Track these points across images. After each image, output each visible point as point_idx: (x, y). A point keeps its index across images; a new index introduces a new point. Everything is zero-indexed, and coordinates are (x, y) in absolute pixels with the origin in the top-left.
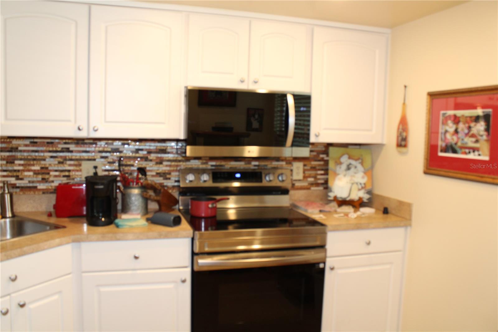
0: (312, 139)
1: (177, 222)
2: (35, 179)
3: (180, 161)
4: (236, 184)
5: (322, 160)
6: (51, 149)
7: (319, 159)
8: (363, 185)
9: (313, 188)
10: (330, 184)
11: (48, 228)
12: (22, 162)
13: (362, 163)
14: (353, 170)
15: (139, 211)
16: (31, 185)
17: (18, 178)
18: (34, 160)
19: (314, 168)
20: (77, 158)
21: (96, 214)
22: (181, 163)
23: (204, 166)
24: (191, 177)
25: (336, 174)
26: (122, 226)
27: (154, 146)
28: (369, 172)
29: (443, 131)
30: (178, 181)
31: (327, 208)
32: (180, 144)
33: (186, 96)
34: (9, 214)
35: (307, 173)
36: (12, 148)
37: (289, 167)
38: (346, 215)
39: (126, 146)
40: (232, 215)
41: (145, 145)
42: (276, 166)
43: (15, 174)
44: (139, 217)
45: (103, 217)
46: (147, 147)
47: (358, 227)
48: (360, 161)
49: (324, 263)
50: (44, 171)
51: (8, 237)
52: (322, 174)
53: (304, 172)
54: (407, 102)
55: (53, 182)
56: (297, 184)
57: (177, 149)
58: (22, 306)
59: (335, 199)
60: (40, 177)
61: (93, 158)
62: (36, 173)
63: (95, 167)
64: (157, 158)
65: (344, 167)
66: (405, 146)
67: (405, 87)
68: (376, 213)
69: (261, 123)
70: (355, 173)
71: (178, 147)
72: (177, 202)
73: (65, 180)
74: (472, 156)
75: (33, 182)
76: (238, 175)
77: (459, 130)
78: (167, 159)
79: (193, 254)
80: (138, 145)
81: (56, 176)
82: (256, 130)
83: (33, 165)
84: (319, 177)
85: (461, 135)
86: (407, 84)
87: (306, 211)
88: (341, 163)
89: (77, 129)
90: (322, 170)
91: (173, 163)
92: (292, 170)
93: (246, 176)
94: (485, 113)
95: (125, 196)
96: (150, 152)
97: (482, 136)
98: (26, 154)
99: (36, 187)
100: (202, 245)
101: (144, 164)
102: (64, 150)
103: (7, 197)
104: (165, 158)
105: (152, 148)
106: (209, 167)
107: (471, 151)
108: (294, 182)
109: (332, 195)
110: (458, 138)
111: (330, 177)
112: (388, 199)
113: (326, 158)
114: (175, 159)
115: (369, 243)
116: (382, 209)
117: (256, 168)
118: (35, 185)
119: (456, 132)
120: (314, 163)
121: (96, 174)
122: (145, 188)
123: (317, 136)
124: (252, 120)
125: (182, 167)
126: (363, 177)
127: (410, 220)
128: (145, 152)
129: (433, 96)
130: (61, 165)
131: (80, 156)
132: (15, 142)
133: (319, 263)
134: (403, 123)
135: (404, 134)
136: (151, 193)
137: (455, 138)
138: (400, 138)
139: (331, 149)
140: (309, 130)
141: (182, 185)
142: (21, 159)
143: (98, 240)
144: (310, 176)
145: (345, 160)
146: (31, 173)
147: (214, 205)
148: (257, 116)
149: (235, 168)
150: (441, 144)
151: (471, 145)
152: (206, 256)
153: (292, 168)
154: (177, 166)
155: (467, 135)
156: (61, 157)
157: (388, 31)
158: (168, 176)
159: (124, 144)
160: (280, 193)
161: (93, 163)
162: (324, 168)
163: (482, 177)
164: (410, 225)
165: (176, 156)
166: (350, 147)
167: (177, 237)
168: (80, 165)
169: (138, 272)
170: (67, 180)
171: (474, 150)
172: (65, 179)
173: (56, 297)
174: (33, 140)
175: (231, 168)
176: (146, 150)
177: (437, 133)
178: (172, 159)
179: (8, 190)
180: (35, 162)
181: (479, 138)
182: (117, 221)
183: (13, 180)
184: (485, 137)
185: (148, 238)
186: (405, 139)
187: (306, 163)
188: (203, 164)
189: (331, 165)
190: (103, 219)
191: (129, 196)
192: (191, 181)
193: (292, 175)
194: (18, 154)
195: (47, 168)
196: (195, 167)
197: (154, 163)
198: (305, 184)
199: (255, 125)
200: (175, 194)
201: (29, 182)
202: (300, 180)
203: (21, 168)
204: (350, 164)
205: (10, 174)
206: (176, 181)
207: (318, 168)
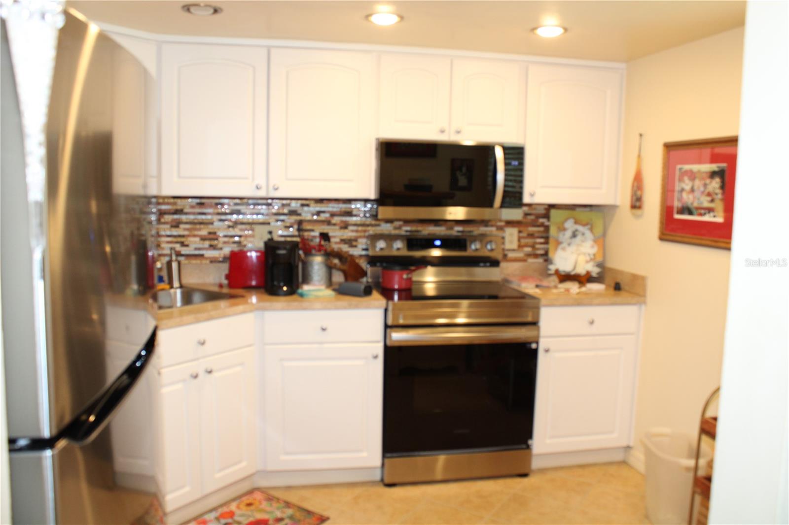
0: (526, 199)
1: (367, 292)
2: (201, 246)
3: (368, 225)
4: (436, 253)
5: (542, 225)
7: (538, 224)
8: (592, 257)
9: (531, 260)
10: (551, 255)
12: (188, 226)
13: (591, 230)
14: (579, 238)
15: (322, 282)
16: (197, 252)
17: (183, 244)
18: (201, 223)
19: (531, 235)
20: (250, 221)
21: (276, 283)
22: (369, 228)
23: (397, 232)
24: (381, 244)
25: (558, 243)
27: (338, 207)
28: (601, 240)
29: (680, 189)
30: (366, 249)
31: (545, 283)
32: (369, 206)
33: (377, 149)
34: (177, 284)
35: (523, 241)
36: (177, 210)
37: (500, 233)
38: (568, 290)
39: (306, 209)
40: (430, 289)
41: (327, 207)
42: (484, 232)
43: (180, 240)
44: (323, 287)
45: (284, 286)
46: (330, 209)
47: (578, 302)
48: (589, 226)
49: (537, 343)
50: (212, 236)
52: (541, 243)
53: (519, 240)
54: (643, 154)
55: (221, 249)
56: (511, 255)
57: (365, 212)
58: (210, 372)
59: (557, 272)
60: (207, 244)
61: (267, 221)
62: (203, 239)
63: (270, 233)
64: (342, 222)
65: (568, 234)
66: (640, 207)
67: (641, 135)
68: (607, 289)
69: (470, 180)
70: (583, 241)
71: (366, 209)
72: (364, 274)
73: (236, 248)
74: (707, 218)
75: (199, 249)
76: (438, 243)
77: (696, 188)
78: (353, 223)
79: (387, 327)
80: (319, 208)
81: (225, 243)
82: (462, 189)
83: (200, 229)
84: (538, 246)
85: (697, 194)
86: (642, 132)
87: (519, 285)
88: (565, 229)
90: (542, 237)
91: (360, 228)
92: (503, 238)
93: (448, 243)
94: (721, 169)
95: (306, 265)
96: (333, 215)
97: (716, 194)
98: (192, 217)
99: (202, 256)
100: (395, 317)
101: (325, 229)
102: (235, 212)
103: (175, 265)
104: (350, 222)
105: (335, 210)
106: (403, 233)
107: (707, 211)
108: (506, 252)
109: (552, 268)
110: (694, 198)
111: (551, 246)
112: (621, 273)
113: (547, 223)
114: (362, 223)
115: (592, 322)
116: (613, 285)
117: (459, 234)
118: (201, 252)
119: (692, 190)
120: (532, 229)
121: (272, 239)
122: (329, 254)
123: (532, 195)
124: (458, 174)
125: (371, 232)
126: (592, 247)
127: (644, 296)
128: (327, 215)
129: (670, 147)
130: (231, 229)
131: (253, 220)
132: (180, 203)
133: (530, 343)
134: (638, 180)
135: (639, 193)
136: (336, 261)
137: (691, 196)
138: (635, 198)
139: (553, 212)
140: (521, 188)
141: (371, 253)
142: (186, 223)
144: (526, 246)
145: (570, 225)
146: (197, 239)
147: (410, 276)
148: (464, 169)
149: (434, 234)
150: (677, 204)
151: (706, 204)
152: (400, 329)
153: (504, 235)
154: (365, 231)
155: (703, 193)
156: (231, 220)
157: (623, 66)
158: (354, 243)
159: (303, 205)
160: (488, 264)
161: (267, 228)
162: (544, 235)
163: (716, 242)
164: (645, 303)
165: (364, 219)
166: (578, 209)
167: (368, 307)
168: (253, 230)
169: (326, 346)
170: (238, 247)
171: (710, 210)
172: (235, 245)
173: (238, 369)
175: (429, 234)
176: (328, 212)
177: (673, 191)
178: (359, 223)
179: (175, 258)
180: (202, 226)
181: (715, 196)
182: (300, 291)
183: (178, 247)
184: (720, 196)
185: (337, 308)
186: (639, 199)
187: (522, 229)
188: (396, 228)
189: (553, 231)
190: (285, 288)
191: (311, 264)
192: (382, 249)
193: (503, 243)
194: (184, 218)
195: (215, 233)
196: (386, 232)
197: (337, 227)
198: (520, 255)
199: (463, 181)
200: (364, 264)
201: (196, 249)
202: (513, 250)
203: (186, 233)
204: (576, 230)
205: (175, 240)
206: (364, 250)
207: (536, 235)
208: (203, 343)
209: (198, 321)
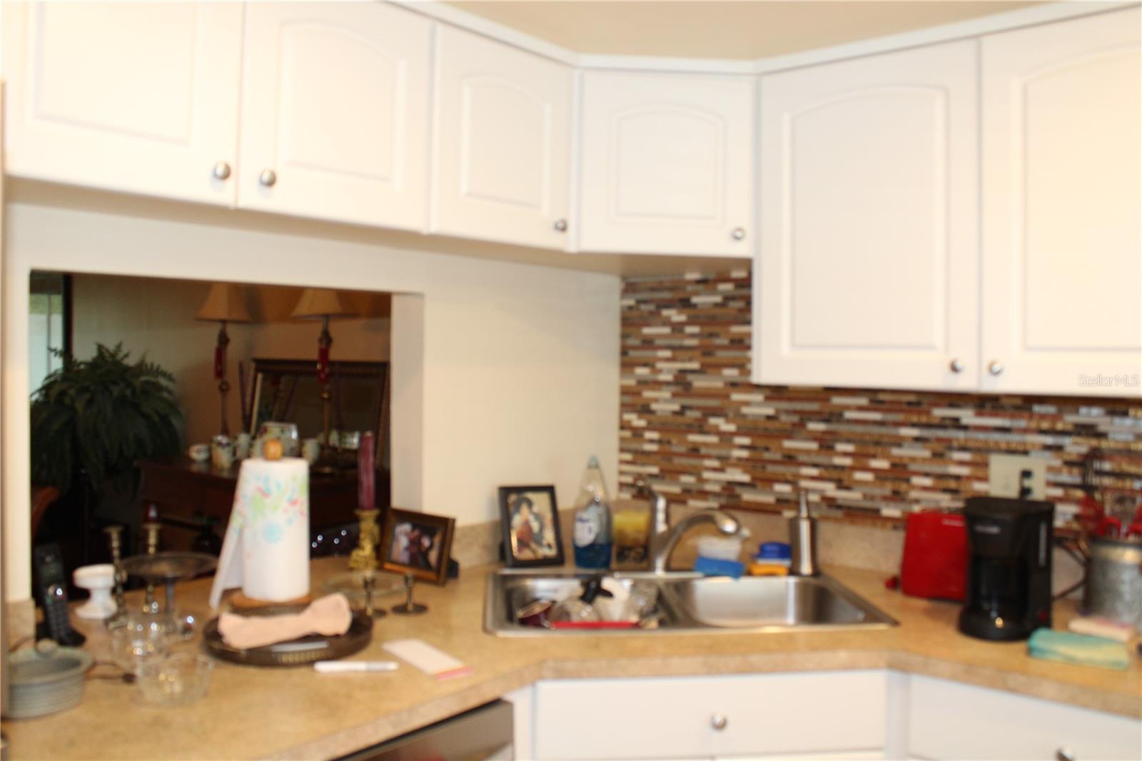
2: (878, 492)
6: (915, 419)
11: (861, 616)
15: (1131, 619)
16: (868, 504)
17: (841, 485)
18: (877, 443)
20: (980, 444)
26: (1043, 651)
34: (806, 568)
36: (832, 414)
43: (835, 474)
45: (1001, 615)
50: (897, 473)
51: (791, 619)
55: (914, 501)
60: (888, 488)
61: (1021, 448)
62: (881, 477)
63: (1026, 475)
75: (872, 498)
81: (925, 488)
83: (874, 456)
89: (947, 368)
98: (859, 429)
99: (877, 513)
102: (947, 422)
103: (805, 527)
118: (875, 505)
121: (1025, 491)
130: (939, 461)
131: (986, 442)
132: (837, 400)
143: (954, 678)
146: (868, 476)
156: (939, 440)
161: (1020, 463)
168: (985, 465)
170: (953, 500)
172: (947, 497)
174: (876, 397)
179: (809, 511)
180: (879, 449)
182: (1042, 634)
183: (831, 489)
194: (844, 429)
195: (904, 466)
201: (866, 497)
203: (848, 462)
205: (825, 474)
208: (721, 726)
209: (712, 671)
